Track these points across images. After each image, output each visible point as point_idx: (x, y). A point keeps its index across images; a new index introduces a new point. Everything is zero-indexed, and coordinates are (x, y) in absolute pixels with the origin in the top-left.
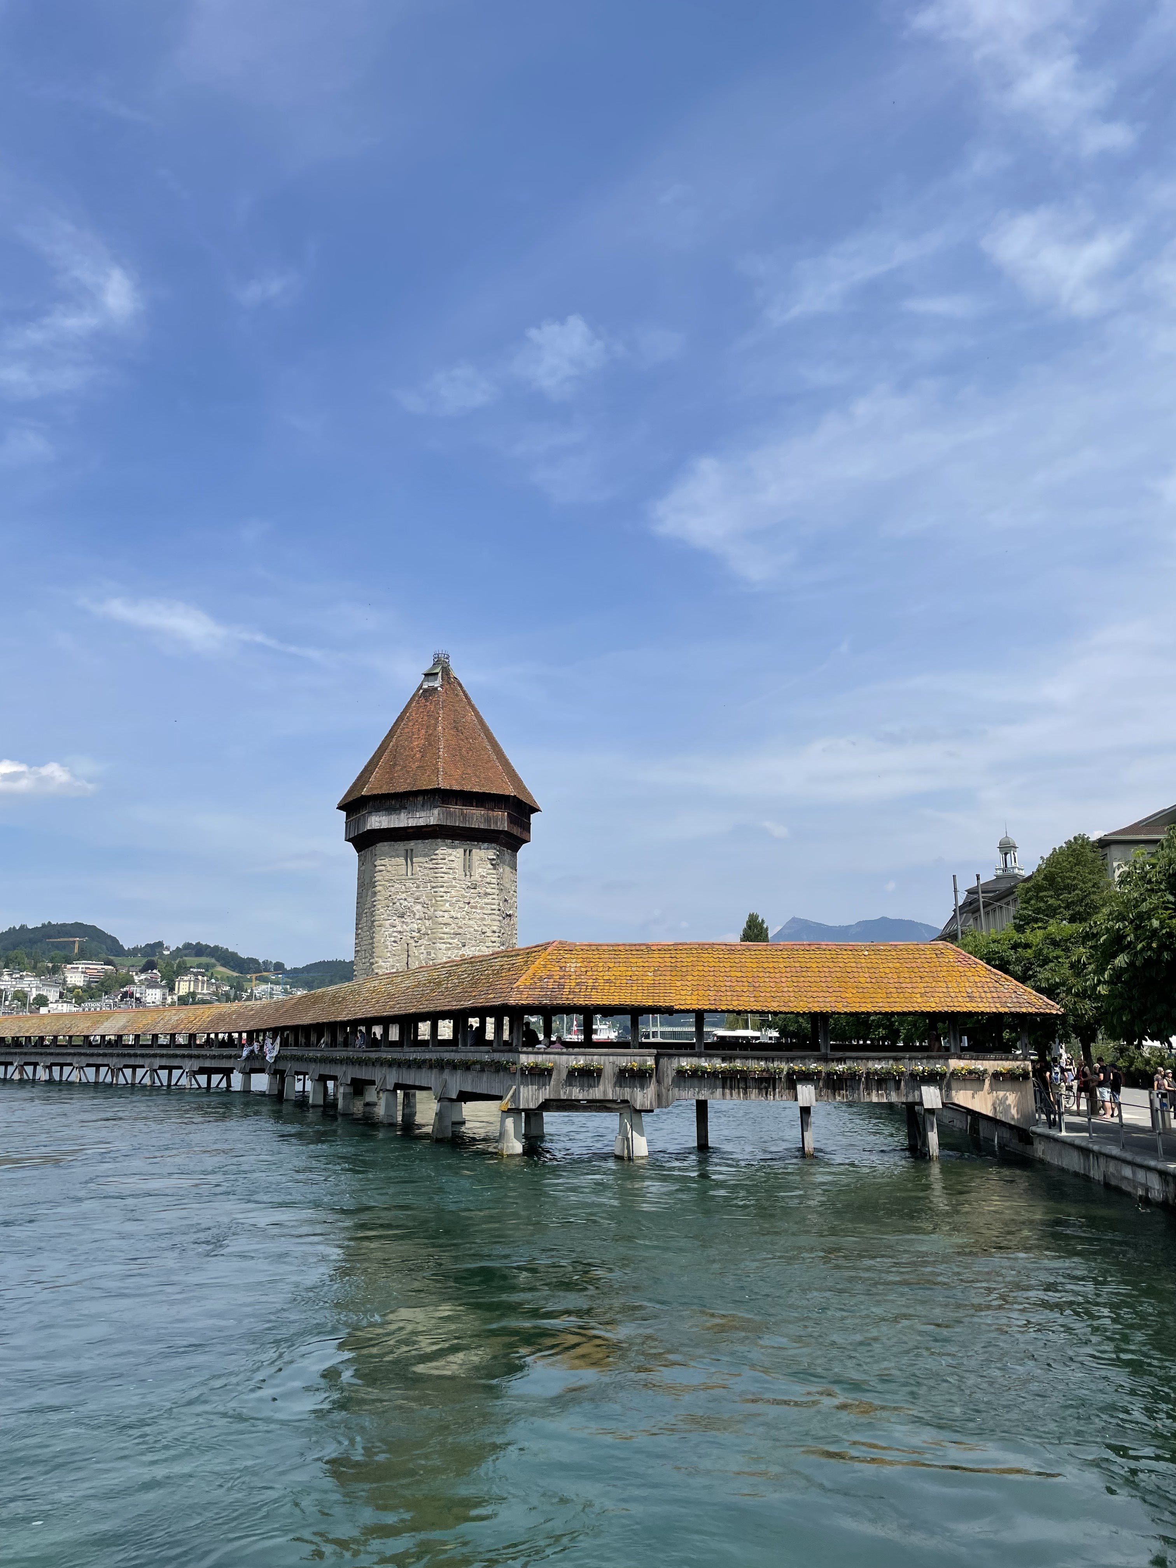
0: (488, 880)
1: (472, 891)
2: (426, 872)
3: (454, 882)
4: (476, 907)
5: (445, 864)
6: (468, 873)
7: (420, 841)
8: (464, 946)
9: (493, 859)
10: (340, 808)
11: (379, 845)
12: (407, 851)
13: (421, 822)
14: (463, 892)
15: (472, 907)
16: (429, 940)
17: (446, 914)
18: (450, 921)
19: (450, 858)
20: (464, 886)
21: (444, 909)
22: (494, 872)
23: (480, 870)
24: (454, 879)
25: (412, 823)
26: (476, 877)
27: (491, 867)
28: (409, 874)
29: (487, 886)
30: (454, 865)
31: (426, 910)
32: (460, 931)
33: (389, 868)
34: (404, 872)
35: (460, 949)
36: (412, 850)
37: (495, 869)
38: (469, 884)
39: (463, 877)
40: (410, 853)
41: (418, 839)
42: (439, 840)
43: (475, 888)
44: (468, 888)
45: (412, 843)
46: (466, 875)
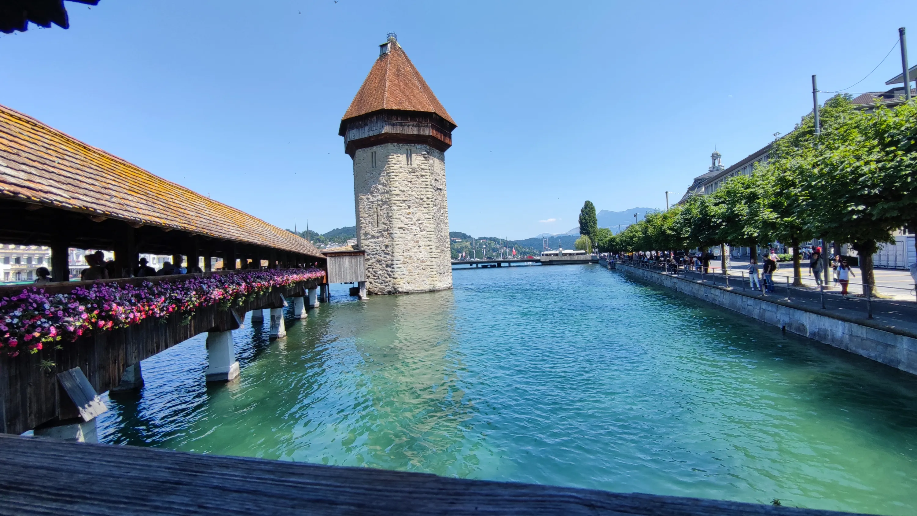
0: (423, 167)
1: (413, 174)
2: (383, 164)
3: (401, 169)
4: (416, 184)
5: (394, 158)
6: (409, 163)
7: (379, 146)
8: (409, 207)
9: (425, 154)
11: (357, 151)
12: (372, 152)
14: (407, 175)
15: (413, 184)
16: (388, 205)
17: (396, 189)
18: (399, 193)
19: (397, 155)
20: (407, 171)
21: (395, 185)
22: (426, 162)
23: (417, 161)
24: (401, 167)
26: (415, 166)
27: (424, 159)
28: (374, 167)
29: (422, 170)
30: (399, 159)
31: (385, 188)
32: (406, 199)
33: (364, 164)
34: (371, 166)
35: (407, 209)
36: (375, 152)
37: (426, 160)
38: (411, 170)
39: (406, 166)
40: (374, 155)
41: (377, 145)
42: (389, 144)
43: (414, 173)
44: (410, 172)
45: (375, 148)
46: (408, 165)
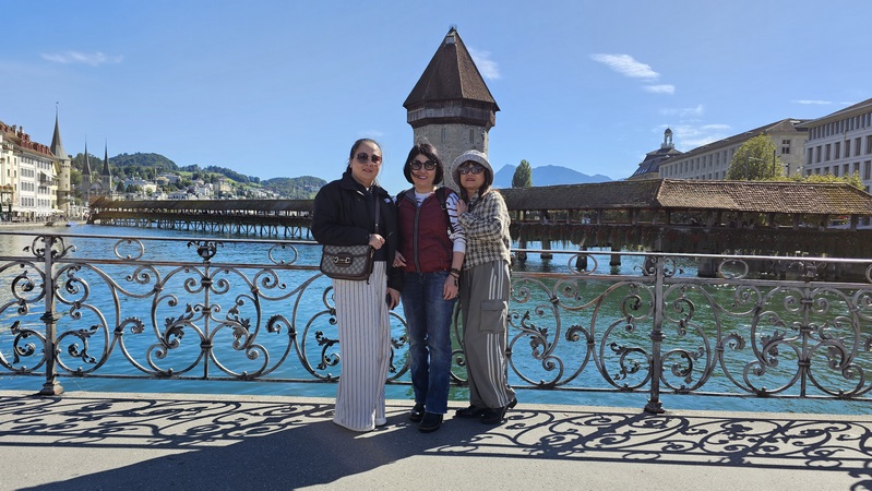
7: (450, 125)
10: (405, 105)
12: (442, 129)
13: (452, 115)
19: (464, 133)
25: (448, 115)
36: (445, 129)
39: (470, 143)
42: (460, 124)
45: (447, 125)
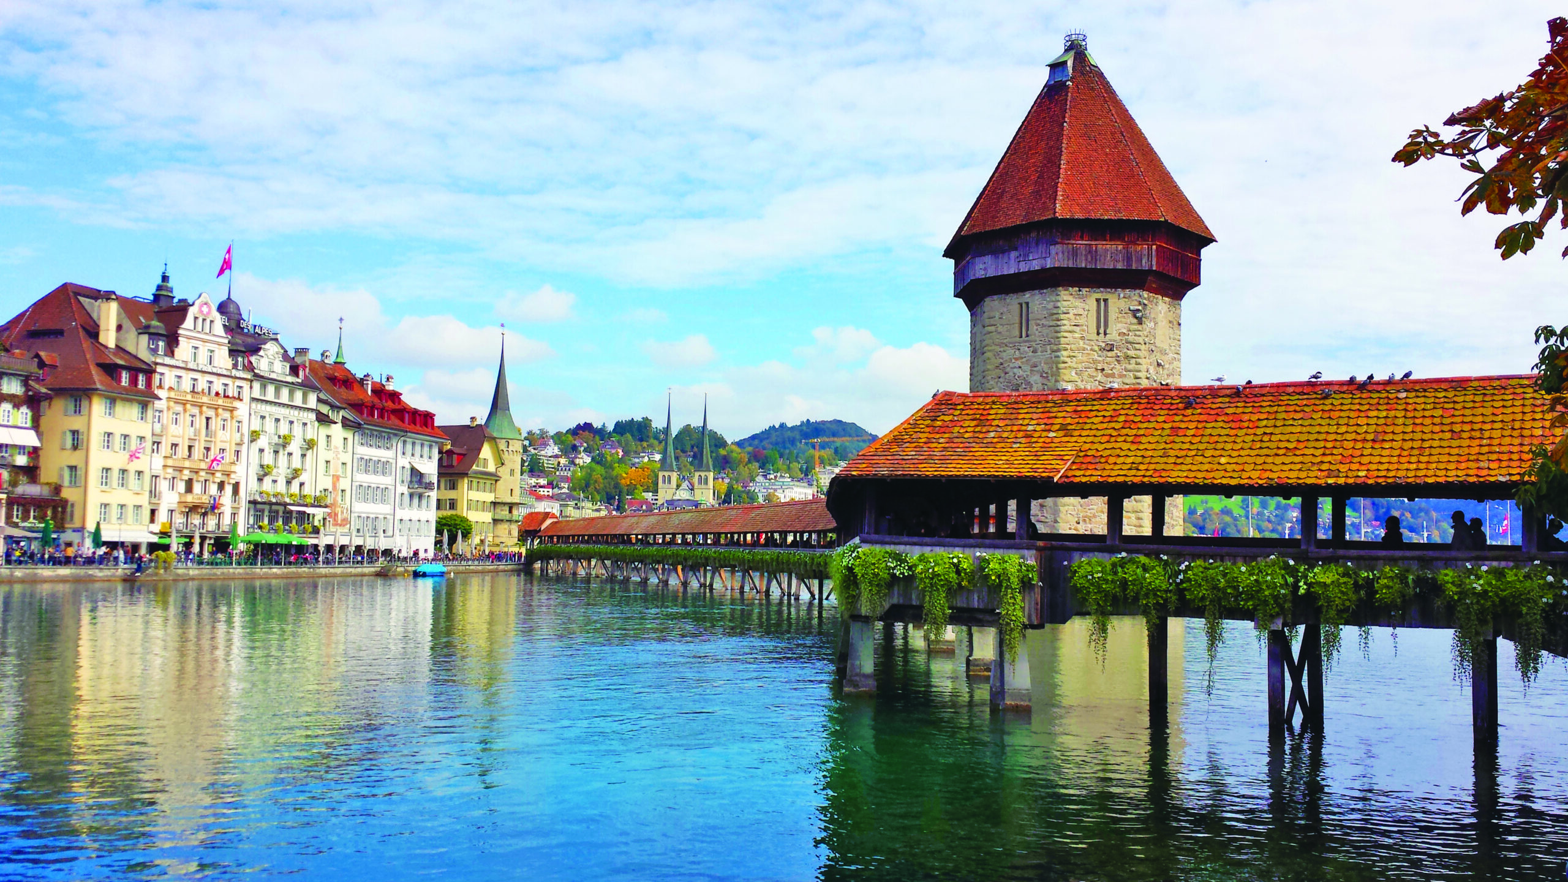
0: (1131, 338)
1: (1110, 354)
2: (1045, 331)
3: (1081, 342)
4: (1113, 375)
5: (1069, 319)
6: (1102, 331)
7: (1037, 292)
9: (1138, 310)
11: (987, 300)
12: (1021, 305)
13: (1036, 265)
14: (1096, 356)
15: (1107, 376)
17: (1071, 385)
19: (1075, 312)
20: (1096, 348)
21: (1068, 378)
22: (1139, 327)
23: (1119, 325)
24: (1082, 338)
25: (1024, 267)
26: (1113, 335)
27: (1135, 321)
28: (1024, 335)
29: (1130, 346)
30: (1081, 321)
33: (1000, 329)
34: (1017, 333)
36: (1027, 304)
37: (1140, 323)
38: (1103, 345)
39: (1095, 336)
40: (1025, 308)
41: (1033, 289)
42: (1061, 288)
43: (1111, 350)
44: (1102, 349)
45: (1028, 295)
46: (1098, 334)
